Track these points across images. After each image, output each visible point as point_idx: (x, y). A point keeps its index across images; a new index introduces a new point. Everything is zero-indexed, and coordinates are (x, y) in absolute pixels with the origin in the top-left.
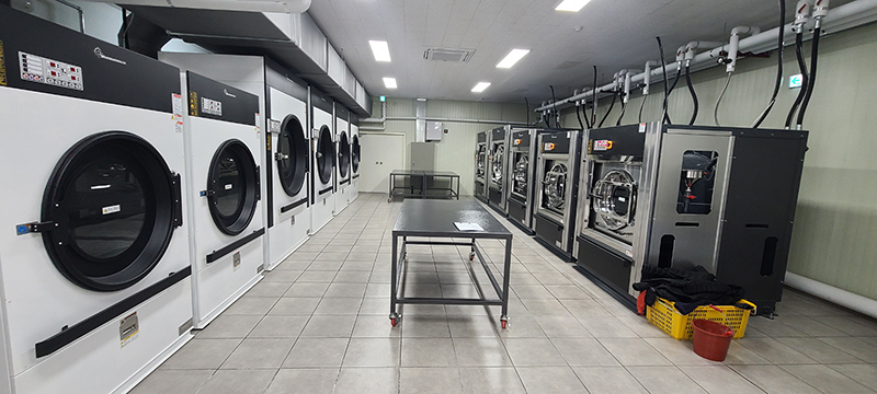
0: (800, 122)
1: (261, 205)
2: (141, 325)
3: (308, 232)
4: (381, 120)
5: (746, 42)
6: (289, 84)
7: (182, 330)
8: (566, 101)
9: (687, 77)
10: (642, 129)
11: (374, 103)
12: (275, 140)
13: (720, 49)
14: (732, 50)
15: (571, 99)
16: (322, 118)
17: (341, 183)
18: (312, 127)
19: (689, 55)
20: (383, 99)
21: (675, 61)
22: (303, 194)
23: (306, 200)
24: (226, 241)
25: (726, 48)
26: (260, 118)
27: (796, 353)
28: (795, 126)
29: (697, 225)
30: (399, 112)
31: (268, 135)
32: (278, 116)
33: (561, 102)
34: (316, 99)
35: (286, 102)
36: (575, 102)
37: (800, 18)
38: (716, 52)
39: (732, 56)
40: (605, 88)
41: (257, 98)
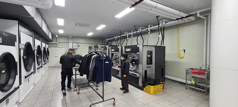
0: (163, 44)
1: (17, 77)
3: (34, 84)
4: (57, 43)
5: (151, 28)
6: (27, 31)
8: (112, 38)
9: (141, 34)
10: (138, 46)
11: (54, 37)
12: (22, 51)
13: (147, 29)
14: (149, 29)
15: (114, 38)
16: (38, 43)
17: (44, 64)
18: (34, 46)
19: (141, 30)
20: (57, 36)
21: (138, 30)
22: (32, 70)
23: (33, 72)
25: (148, 29)
26: (17, 43)
27: (171, 92)
28: (162, 45)
29: (150, 67)
30: (62, 40)
31: (20, 49)
32: (23, 42)
34: (36, 36)
35: (26, 37)
37: (161, 24)
38: (146, 29)
39: (149, 30)
40: (122, 36)
41: (16, 36)
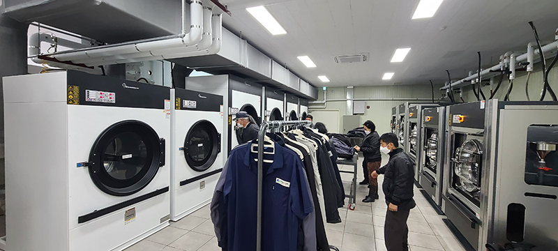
2: (137, 214)
4: (323, 102)
6: (246, 87)
7: (162, 220)
8: (462, 81)
11: (318, 92)
15: (466, 79)
16: (274, 104)
18: (266, 109)
20: (325, 88)
24: (195, 174)
26: (224, 107)
29: (554, 197)
30: (337, 95)
31: (230, 116)
32: (238, 104)
33: (459, 82)
34: (269, 93)
36: (470, 81)
40: (493, 68)
41: (222, 97)
